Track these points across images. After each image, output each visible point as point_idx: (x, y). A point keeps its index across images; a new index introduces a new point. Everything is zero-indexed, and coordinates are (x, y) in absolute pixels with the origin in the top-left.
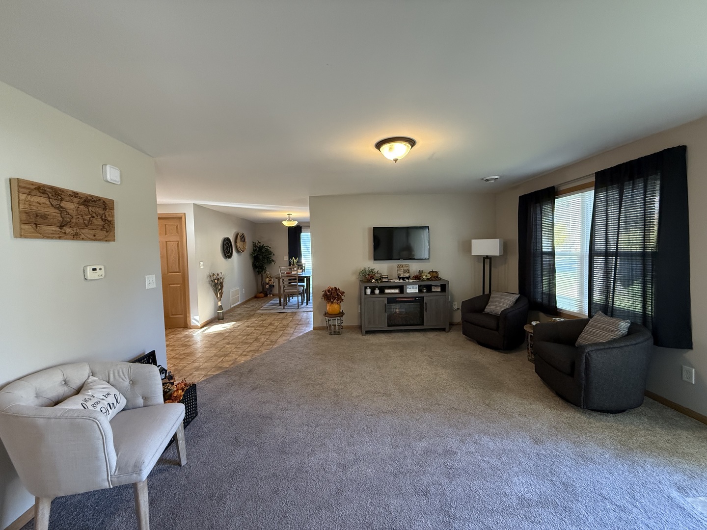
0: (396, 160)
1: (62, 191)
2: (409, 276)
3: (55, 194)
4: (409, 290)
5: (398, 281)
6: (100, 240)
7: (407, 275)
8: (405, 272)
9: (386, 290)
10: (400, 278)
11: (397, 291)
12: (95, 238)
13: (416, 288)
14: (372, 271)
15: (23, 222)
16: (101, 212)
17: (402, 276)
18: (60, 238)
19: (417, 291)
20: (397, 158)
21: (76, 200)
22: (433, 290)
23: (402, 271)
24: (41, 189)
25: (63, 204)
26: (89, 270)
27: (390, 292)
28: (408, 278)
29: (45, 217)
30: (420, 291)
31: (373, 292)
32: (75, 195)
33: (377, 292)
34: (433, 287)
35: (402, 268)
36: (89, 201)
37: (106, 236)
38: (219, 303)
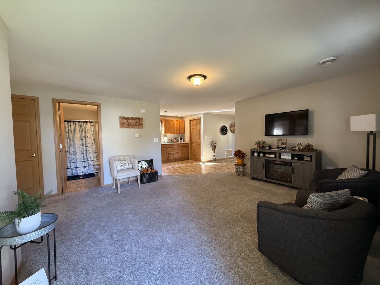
0: (197, 85)
1: (128, 117)
2: (286, 147)
3: (127, 118)
4: (283, 156)
5: (277, 150)
6: (138, 128)
7: (284, 146)
8: (283, 143)
9: (267, 155)
10: (279, 148)
11: (273, 156)
12: (137, 128)
13: (290, 156)
14: (264, 143)
15: (120, 125)
16: (139, 121)
17: (280, 146)
18: (128, 128)
19: (290, 158)
20: (198, 84)
21: (132, 119)
22: (305, 159)
23: (281, 143)
24: (124, 118)
25: (129, 120)
26: (135, 135)
27: (269, 156)
28: (285, 148)
29: (125, 124)
30: (292, 158)
31: (259, 155)
32: (132, 118)
33: (261, 155)
34: (305, 157)
35: (281, 141)
36: (135, 119)
37: (140, 127)
38: (214, 154)
